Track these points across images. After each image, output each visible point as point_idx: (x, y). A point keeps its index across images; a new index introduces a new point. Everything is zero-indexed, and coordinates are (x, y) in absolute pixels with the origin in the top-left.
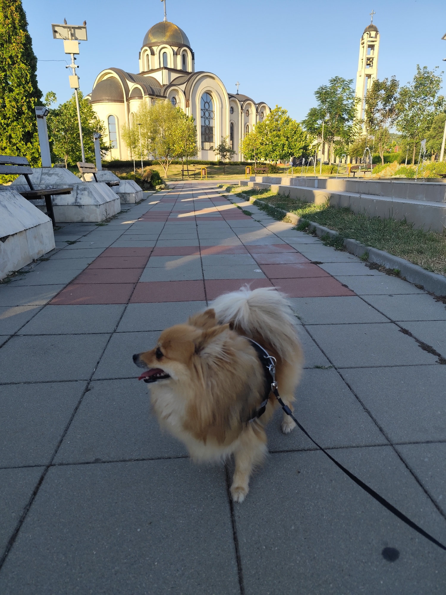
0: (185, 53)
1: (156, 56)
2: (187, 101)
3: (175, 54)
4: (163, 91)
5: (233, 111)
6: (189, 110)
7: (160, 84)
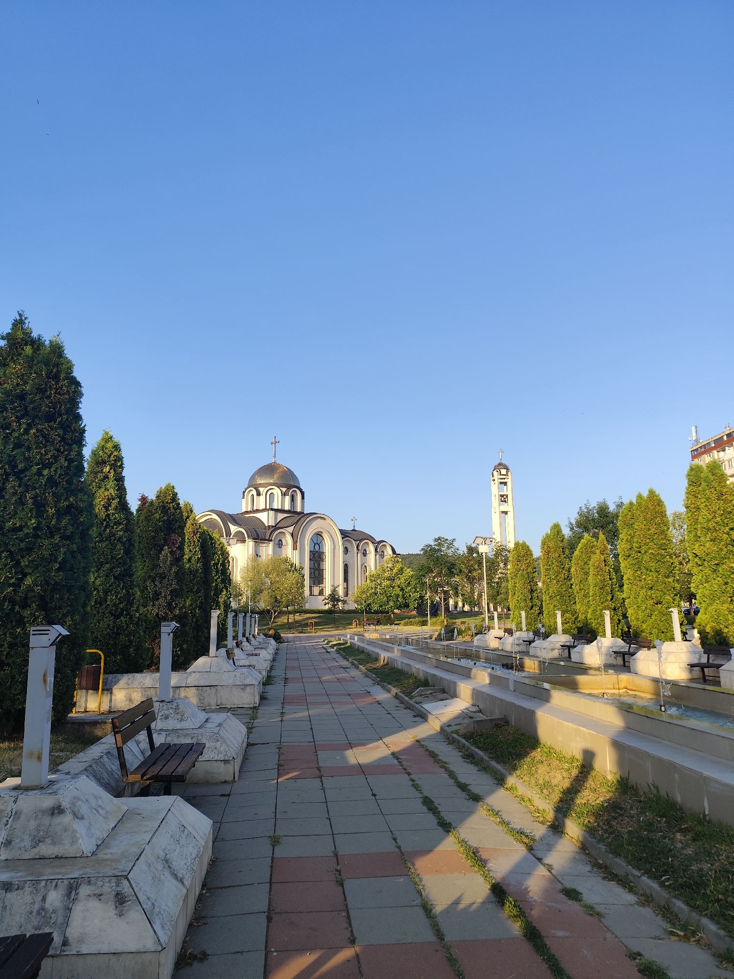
0: (294, 493)
1: (262, 498)
2: (295, 543)
3: (284, 494)
4: (269, 534)
5: (347, 551)
6: (297, 552)
7: (264, 525)
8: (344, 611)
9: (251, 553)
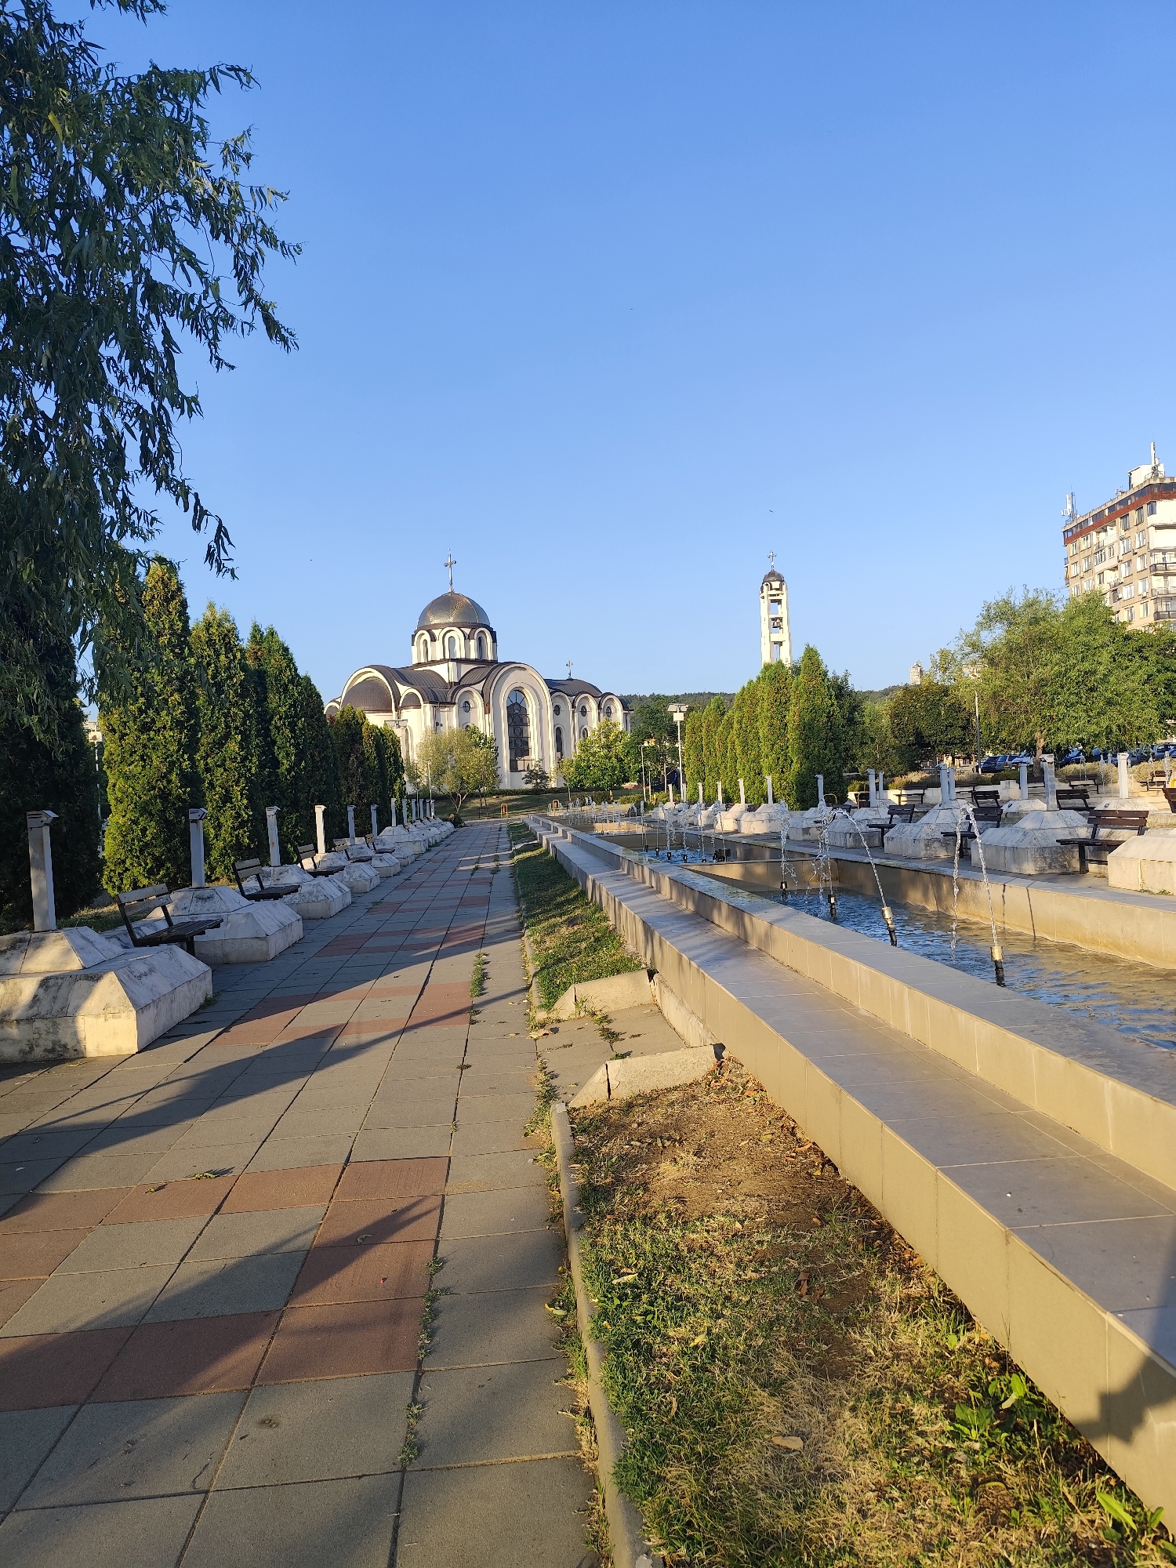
0: (482, 635)
1: (439, 643)
2: (486, 705)
3: (467, 638)
4: (450, 695)
5: (559, 711)
6: (489, 718)
7: (444, 682)
8: (553, 790)
9: (430, 723)
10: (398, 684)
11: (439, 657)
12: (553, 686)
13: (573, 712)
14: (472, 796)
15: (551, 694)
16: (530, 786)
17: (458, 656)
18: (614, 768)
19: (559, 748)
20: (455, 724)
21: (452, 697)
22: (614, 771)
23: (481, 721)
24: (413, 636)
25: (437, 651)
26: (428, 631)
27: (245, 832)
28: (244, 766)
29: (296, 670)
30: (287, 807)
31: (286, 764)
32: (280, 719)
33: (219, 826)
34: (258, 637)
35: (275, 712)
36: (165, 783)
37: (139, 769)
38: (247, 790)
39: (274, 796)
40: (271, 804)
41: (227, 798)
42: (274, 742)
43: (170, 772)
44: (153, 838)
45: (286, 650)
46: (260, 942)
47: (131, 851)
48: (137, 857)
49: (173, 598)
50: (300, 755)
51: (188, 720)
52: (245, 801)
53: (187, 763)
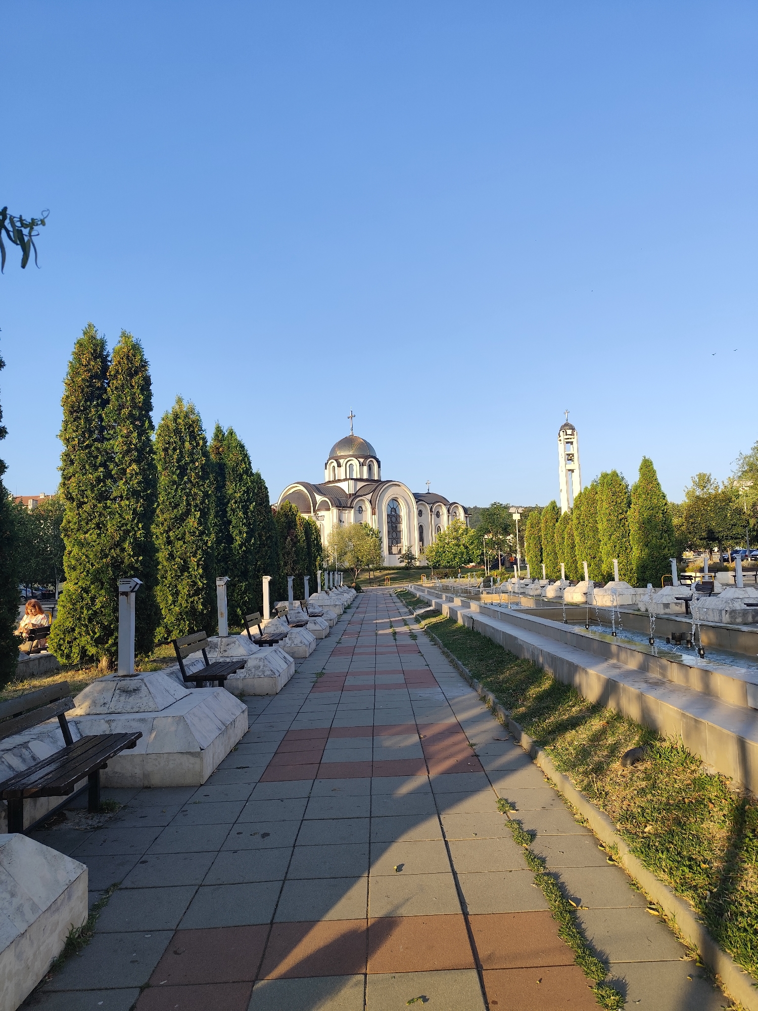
0: (371, 463)
1: (343, 468)
2: (373, 509)
3: (362, 465)
4: (350, 502)
5: (422, 514)
6: (375, 517)
7: (346, 493)
8: (418, 568)
9: (335, 520)
10: (315, 494)
11: (343, 477)
12: (418, 497)
13: (431, 515)
14: (363, 570)
15: (417, 502)
16: (403, 564)
17: (355, 477)
18: (462, 553)
19: (421, 539)
20: (352, 520)
21: (351, 504)
22: (463, 555)
23: (369, 519)
24: (326, 464)
25: (341, 473)
26: (335, 460)
27: (199, 599)
28: (201, 540)
29: (250, 463)
30: (238, 576)
31: (238, 540)
32: (236, 502)
33: (176, 594)
34: (220, 436)
35: (232, 497)
36: (118, 550)
37: (94, 537)
38: (204, 561)
39: (228, 567)
40: (223, 575)
41: (185, 568)
42: (230, 522)
43: (123, 539)
44: (102, 607)
45: (242, 447)
46: (192, 760)
47: (79, 619)
48: (86, 626)
49: (136, 373)
50: (250, 533)
51: (145, 490)
52: (201, 571)
53: (141, 532)
